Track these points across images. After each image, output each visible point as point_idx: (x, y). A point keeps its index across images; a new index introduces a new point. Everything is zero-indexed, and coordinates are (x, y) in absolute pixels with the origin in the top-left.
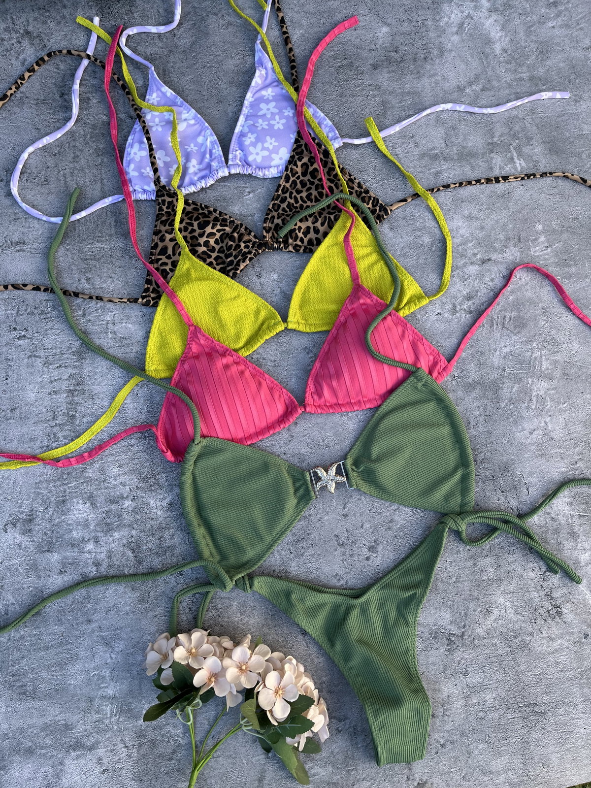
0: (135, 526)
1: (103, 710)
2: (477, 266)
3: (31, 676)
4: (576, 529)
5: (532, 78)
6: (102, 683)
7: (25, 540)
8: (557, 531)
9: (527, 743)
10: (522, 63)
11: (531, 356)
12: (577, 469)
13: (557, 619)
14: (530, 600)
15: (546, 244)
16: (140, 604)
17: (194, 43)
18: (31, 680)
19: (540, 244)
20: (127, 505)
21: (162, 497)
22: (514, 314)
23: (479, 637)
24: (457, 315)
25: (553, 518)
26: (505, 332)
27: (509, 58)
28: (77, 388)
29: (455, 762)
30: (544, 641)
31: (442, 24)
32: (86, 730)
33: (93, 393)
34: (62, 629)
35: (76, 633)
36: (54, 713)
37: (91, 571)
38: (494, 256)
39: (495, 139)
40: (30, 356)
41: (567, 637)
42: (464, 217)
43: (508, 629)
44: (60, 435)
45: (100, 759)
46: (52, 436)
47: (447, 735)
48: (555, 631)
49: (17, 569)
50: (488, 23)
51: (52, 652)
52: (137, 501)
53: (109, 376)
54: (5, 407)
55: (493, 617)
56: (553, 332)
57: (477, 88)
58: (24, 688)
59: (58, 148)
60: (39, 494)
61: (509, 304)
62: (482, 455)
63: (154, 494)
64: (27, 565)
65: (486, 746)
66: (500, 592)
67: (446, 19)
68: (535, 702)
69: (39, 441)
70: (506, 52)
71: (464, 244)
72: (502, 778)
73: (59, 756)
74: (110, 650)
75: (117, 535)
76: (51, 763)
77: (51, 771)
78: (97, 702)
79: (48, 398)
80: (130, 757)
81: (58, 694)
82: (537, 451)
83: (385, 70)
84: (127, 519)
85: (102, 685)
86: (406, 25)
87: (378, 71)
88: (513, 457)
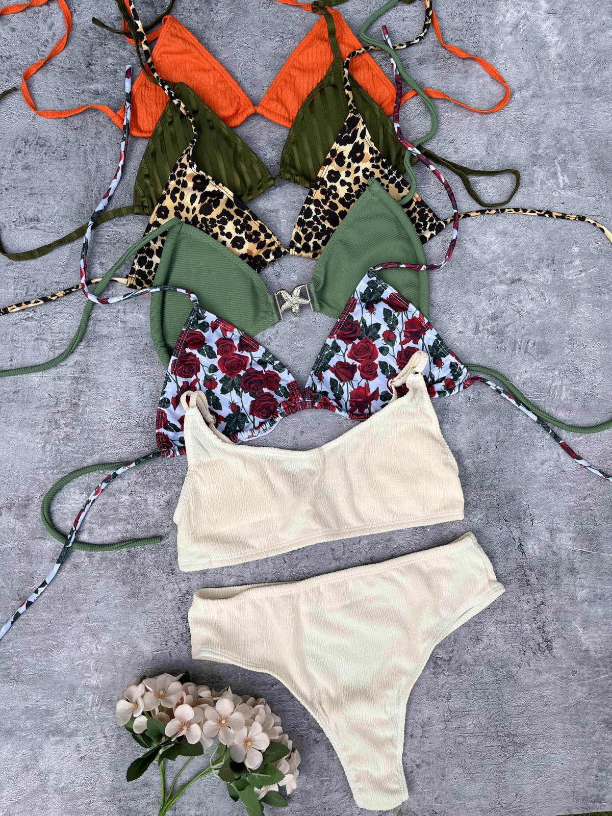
0: (131, 521)
1: (85, 699)
2: (506, 286)
3: (16, 659)
4: (577, 565)
5: (586, 89)
6: (86, 673)
7: (19, 525)
8: (556, 566)
9: (502, 772)
10: (577, 71)
11: (552, 384)
12: (585, 505)
13: (547, 653)
14: (522, 631)
15: (580, 269)
16: (130, 598)
17: (231, 20)
18: (16, 664)
19: (574, 267)
20: (124, 499)
21: (160, 494)
22: (538, 339)
23: (466, 663)
24: (479, 335)
25: (554, 552)
26: (527, 357)
27: (564, 65)
28: (82, 375)
29: (429, 783)
30: (531, 674)
31: (496, 22)
32: (67, 717)
33: (98, 382)
34: (50, 616)
35: (63, 621)
36: (37, 698)
37: (83, 562)
38: (524, 277)
39: (540, 151)
40: (37, 339)
41: (555, 672)
42: (498, 233)
43: (496, 658)
44: (62, 422)
45: (78, 746)
46: (54, 422)
47: (423, 756)
48: (543, 665)
49: (9, 553)
50: (545, 26)
51: (39, 638)
52: (134, 496)
53: (115, 366)
54: (8, 389)
55: (482, 645)
56: (577, 361)
57: (527, 94)
58: (8, 671)
59: (80, 122)
60: (36, 480)
61: (534, 328)
62: (489, 481)
63: (152, 491)
64: (19, 550)
65: (462, 770)
66: (492, 621)
67: (501, 18)
68: (515, 732)
69: (40, 427)
70: (561, 58)
71: (495, 261)
72: (474, 803)
73: (39, 740)
74: (97, 641)
75: (111, 528)
76: (30, 745)
77: (29, 753)
78: (79, 690)
79: (51, 383)
80: (108, 747)
81: (41, 679)
82: (547, 482)
83: (432, 66)
84: (123, 512)
85: (86, 675)
86: (457, 20)
87: (423, 66)
88: (520, 487)
